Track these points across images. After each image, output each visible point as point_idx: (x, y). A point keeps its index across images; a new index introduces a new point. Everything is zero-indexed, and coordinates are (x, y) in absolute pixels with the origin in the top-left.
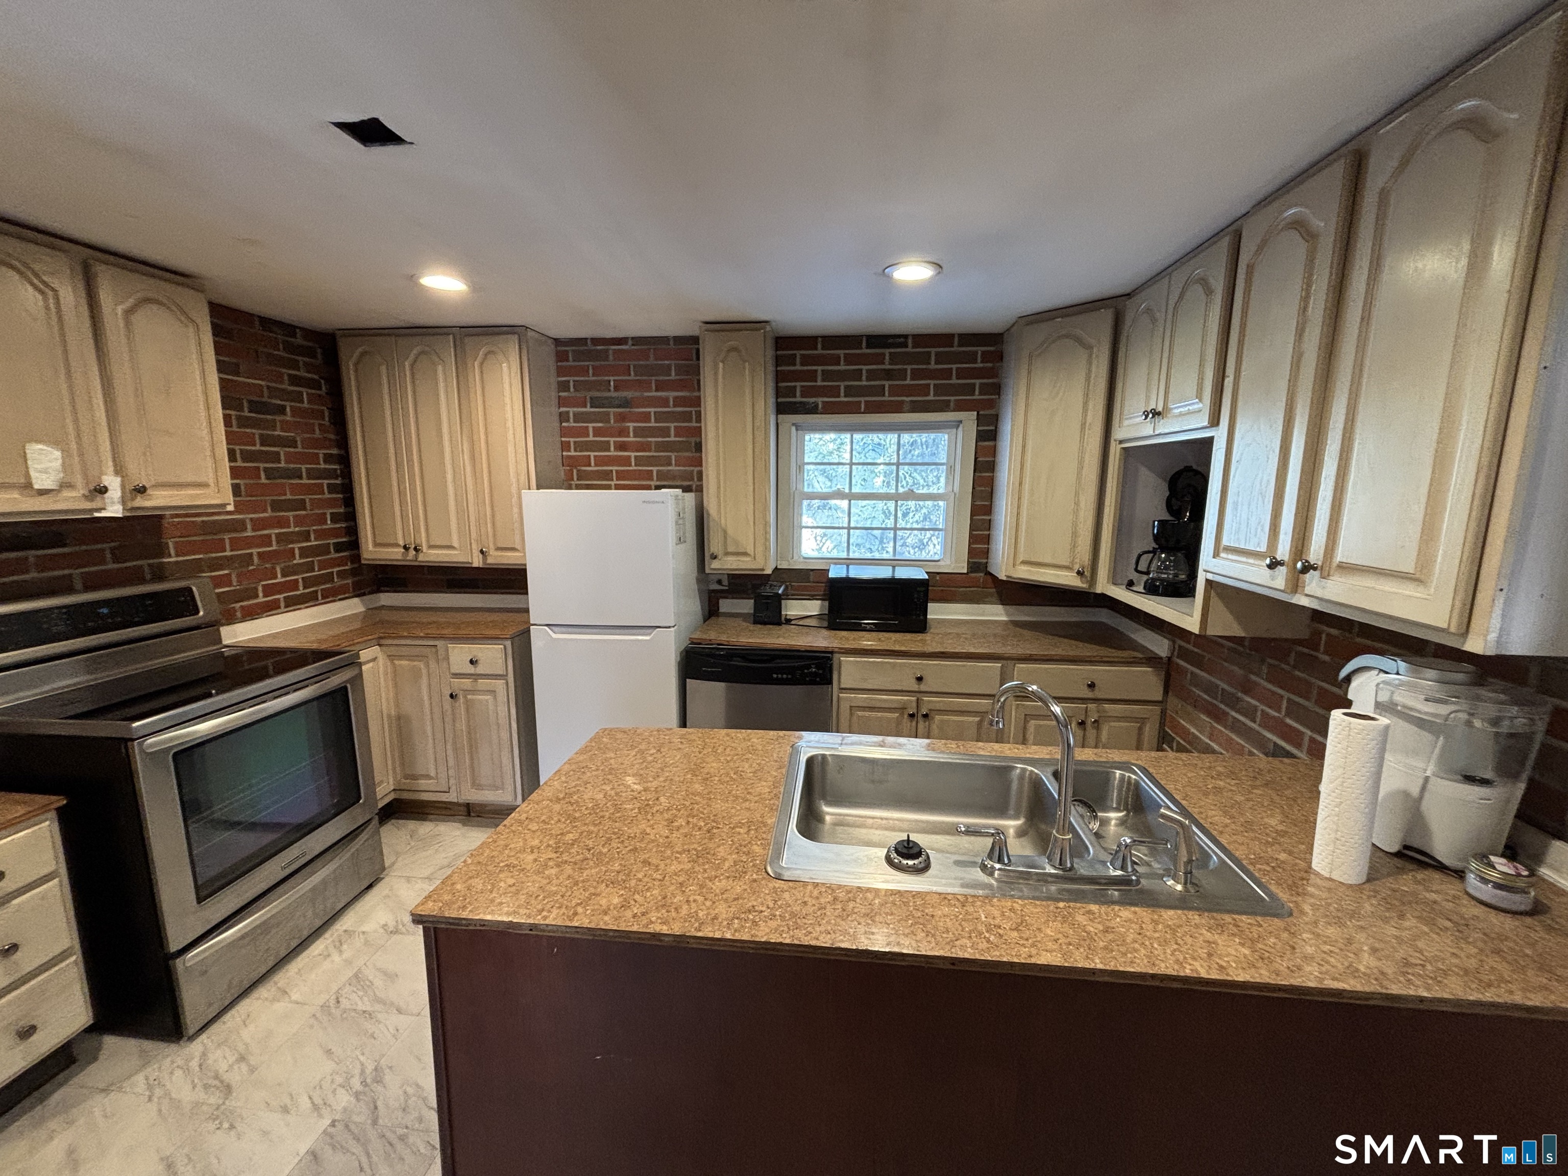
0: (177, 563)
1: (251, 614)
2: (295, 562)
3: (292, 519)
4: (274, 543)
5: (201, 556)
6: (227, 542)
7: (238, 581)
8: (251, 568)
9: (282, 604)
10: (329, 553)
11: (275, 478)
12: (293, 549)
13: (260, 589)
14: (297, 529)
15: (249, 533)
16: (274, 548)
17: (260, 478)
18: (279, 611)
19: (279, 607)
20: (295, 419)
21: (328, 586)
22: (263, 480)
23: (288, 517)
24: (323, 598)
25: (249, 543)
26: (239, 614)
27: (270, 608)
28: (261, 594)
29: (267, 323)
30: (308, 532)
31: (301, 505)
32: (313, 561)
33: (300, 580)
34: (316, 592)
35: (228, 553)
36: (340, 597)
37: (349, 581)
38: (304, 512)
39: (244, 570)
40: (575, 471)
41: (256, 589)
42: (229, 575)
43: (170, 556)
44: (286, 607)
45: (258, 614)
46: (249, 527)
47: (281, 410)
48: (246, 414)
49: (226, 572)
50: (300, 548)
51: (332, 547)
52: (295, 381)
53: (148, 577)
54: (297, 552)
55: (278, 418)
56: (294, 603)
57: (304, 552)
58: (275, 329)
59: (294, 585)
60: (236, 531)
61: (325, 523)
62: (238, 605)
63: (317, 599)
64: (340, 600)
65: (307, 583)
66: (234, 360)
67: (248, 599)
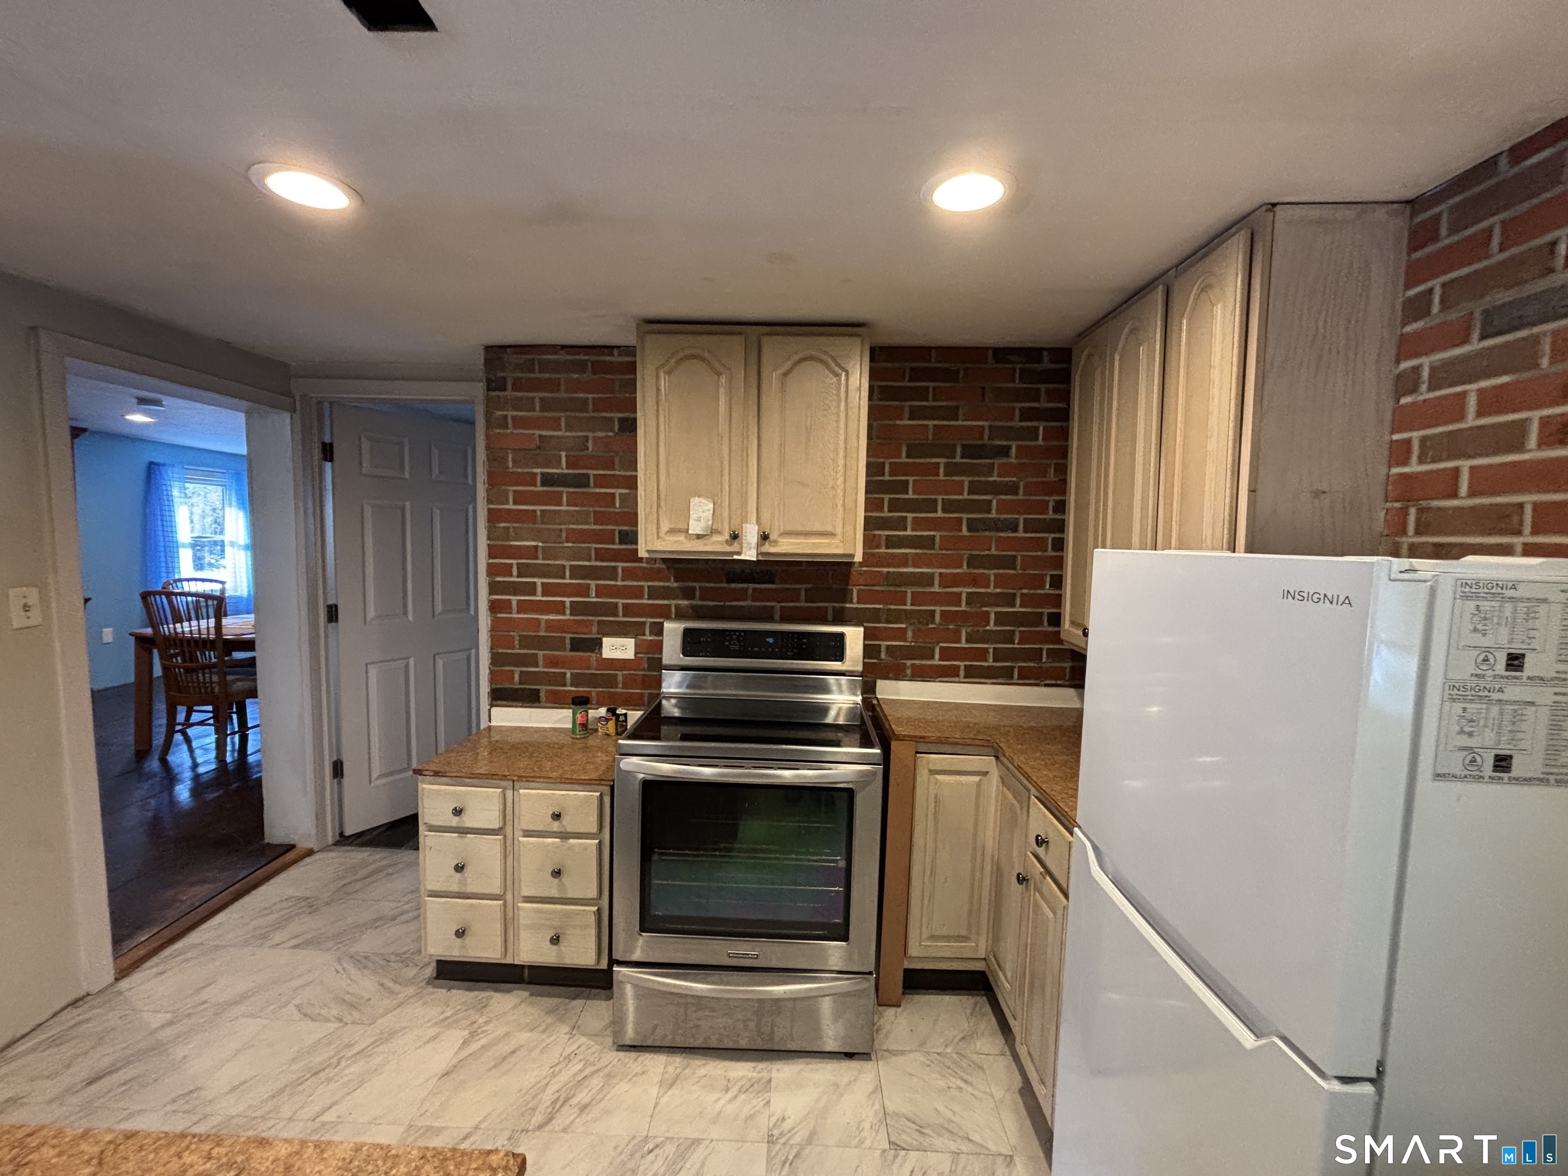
0: (857, 609)
1: (922, 675)
2: (988, 628)
3: (992, 578)
4: (964, 603)
5: (881, 606)
6: (909, 596)
7: (913, 637)
8: (931, 626)
9: (962, 673)
10: (1041, 624)
11: (978, 531)
12: (988, 613)
13: (937, 650)
14: (998, 590)
15: (936, 589)
16: (963, 607)
17: (960, 530)
18: (957, 679)
19: (958, 676)
20: (1021, 461)
21: (1032, 664)
22: (965, 531)
23: (989, 576)
24: (1020, 677)
25: (936, 599)
26: (909, 672)
27: (946, 674)
28: (937, 656)
29: (1003, 354)
30: (1014, 595)
31: (1010, 563)
32: (1013, 631)
33: (991, 651)
34: (1013, 668)
35: (908, 607)
36: (1048, 682)
37: (1068, 665)
38: (1012, 572)
39: (923, 628)
40: (1413, 511)
41: (933, 650)
42: (905, 629)
43: (851, 602)
44: (965, 677)
45: (930, 677)
46: (937, 582)
47: (1004, 451)
48: (958, 459)
49: (903, 626)
50: (996, 613)
51: (1045, 618)
52: (1026, 415)
53: (830, 618)
54: (992, 616)
55: (997, 461)
56: (974, 675)
57: (1001, 619)
58: (1014, 358)
59: (982, 654)
60: (921, 585)
61: (1042, 587)
62: (909, 663)
63: (1012, 677)
64: (1046, 685)
65: (999, 655)
66: (954, 403)
67: (922, 658)
